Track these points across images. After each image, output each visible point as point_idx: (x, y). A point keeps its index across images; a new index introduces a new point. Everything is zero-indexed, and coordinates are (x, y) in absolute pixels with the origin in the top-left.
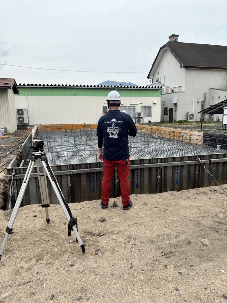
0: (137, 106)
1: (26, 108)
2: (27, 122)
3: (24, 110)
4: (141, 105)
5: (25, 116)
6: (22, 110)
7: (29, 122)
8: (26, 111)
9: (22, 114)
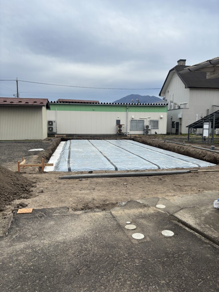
0: (145, 120)
1: (55, 120)
2: (55, 131)
3: (53, 122)
4: (149, 119)
5: (54, 126)
6: (52, 122)
7: (57, 132)
8: (55, 123)
9: (52, 124)
